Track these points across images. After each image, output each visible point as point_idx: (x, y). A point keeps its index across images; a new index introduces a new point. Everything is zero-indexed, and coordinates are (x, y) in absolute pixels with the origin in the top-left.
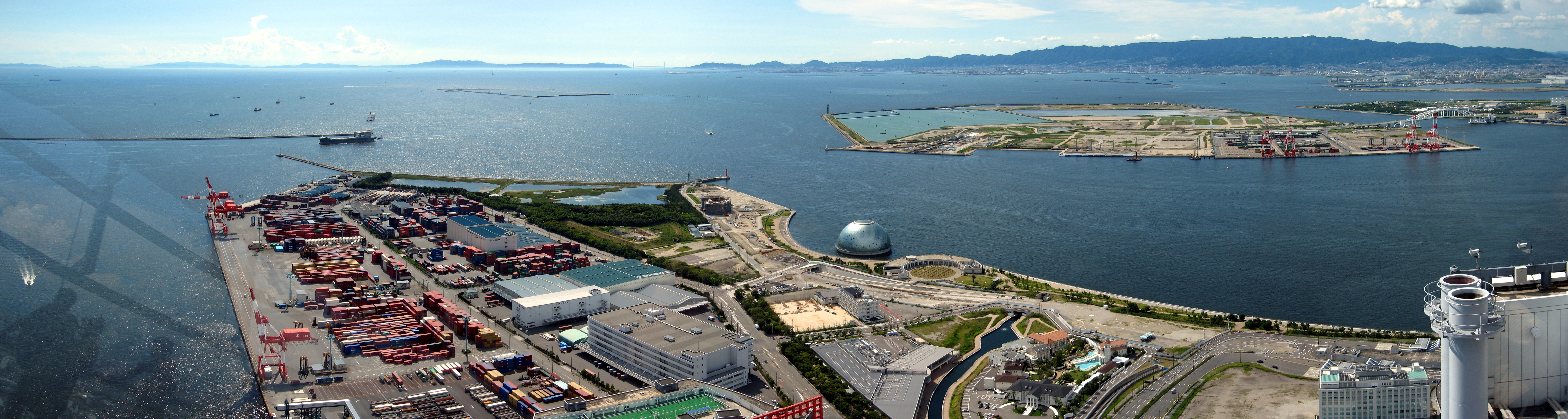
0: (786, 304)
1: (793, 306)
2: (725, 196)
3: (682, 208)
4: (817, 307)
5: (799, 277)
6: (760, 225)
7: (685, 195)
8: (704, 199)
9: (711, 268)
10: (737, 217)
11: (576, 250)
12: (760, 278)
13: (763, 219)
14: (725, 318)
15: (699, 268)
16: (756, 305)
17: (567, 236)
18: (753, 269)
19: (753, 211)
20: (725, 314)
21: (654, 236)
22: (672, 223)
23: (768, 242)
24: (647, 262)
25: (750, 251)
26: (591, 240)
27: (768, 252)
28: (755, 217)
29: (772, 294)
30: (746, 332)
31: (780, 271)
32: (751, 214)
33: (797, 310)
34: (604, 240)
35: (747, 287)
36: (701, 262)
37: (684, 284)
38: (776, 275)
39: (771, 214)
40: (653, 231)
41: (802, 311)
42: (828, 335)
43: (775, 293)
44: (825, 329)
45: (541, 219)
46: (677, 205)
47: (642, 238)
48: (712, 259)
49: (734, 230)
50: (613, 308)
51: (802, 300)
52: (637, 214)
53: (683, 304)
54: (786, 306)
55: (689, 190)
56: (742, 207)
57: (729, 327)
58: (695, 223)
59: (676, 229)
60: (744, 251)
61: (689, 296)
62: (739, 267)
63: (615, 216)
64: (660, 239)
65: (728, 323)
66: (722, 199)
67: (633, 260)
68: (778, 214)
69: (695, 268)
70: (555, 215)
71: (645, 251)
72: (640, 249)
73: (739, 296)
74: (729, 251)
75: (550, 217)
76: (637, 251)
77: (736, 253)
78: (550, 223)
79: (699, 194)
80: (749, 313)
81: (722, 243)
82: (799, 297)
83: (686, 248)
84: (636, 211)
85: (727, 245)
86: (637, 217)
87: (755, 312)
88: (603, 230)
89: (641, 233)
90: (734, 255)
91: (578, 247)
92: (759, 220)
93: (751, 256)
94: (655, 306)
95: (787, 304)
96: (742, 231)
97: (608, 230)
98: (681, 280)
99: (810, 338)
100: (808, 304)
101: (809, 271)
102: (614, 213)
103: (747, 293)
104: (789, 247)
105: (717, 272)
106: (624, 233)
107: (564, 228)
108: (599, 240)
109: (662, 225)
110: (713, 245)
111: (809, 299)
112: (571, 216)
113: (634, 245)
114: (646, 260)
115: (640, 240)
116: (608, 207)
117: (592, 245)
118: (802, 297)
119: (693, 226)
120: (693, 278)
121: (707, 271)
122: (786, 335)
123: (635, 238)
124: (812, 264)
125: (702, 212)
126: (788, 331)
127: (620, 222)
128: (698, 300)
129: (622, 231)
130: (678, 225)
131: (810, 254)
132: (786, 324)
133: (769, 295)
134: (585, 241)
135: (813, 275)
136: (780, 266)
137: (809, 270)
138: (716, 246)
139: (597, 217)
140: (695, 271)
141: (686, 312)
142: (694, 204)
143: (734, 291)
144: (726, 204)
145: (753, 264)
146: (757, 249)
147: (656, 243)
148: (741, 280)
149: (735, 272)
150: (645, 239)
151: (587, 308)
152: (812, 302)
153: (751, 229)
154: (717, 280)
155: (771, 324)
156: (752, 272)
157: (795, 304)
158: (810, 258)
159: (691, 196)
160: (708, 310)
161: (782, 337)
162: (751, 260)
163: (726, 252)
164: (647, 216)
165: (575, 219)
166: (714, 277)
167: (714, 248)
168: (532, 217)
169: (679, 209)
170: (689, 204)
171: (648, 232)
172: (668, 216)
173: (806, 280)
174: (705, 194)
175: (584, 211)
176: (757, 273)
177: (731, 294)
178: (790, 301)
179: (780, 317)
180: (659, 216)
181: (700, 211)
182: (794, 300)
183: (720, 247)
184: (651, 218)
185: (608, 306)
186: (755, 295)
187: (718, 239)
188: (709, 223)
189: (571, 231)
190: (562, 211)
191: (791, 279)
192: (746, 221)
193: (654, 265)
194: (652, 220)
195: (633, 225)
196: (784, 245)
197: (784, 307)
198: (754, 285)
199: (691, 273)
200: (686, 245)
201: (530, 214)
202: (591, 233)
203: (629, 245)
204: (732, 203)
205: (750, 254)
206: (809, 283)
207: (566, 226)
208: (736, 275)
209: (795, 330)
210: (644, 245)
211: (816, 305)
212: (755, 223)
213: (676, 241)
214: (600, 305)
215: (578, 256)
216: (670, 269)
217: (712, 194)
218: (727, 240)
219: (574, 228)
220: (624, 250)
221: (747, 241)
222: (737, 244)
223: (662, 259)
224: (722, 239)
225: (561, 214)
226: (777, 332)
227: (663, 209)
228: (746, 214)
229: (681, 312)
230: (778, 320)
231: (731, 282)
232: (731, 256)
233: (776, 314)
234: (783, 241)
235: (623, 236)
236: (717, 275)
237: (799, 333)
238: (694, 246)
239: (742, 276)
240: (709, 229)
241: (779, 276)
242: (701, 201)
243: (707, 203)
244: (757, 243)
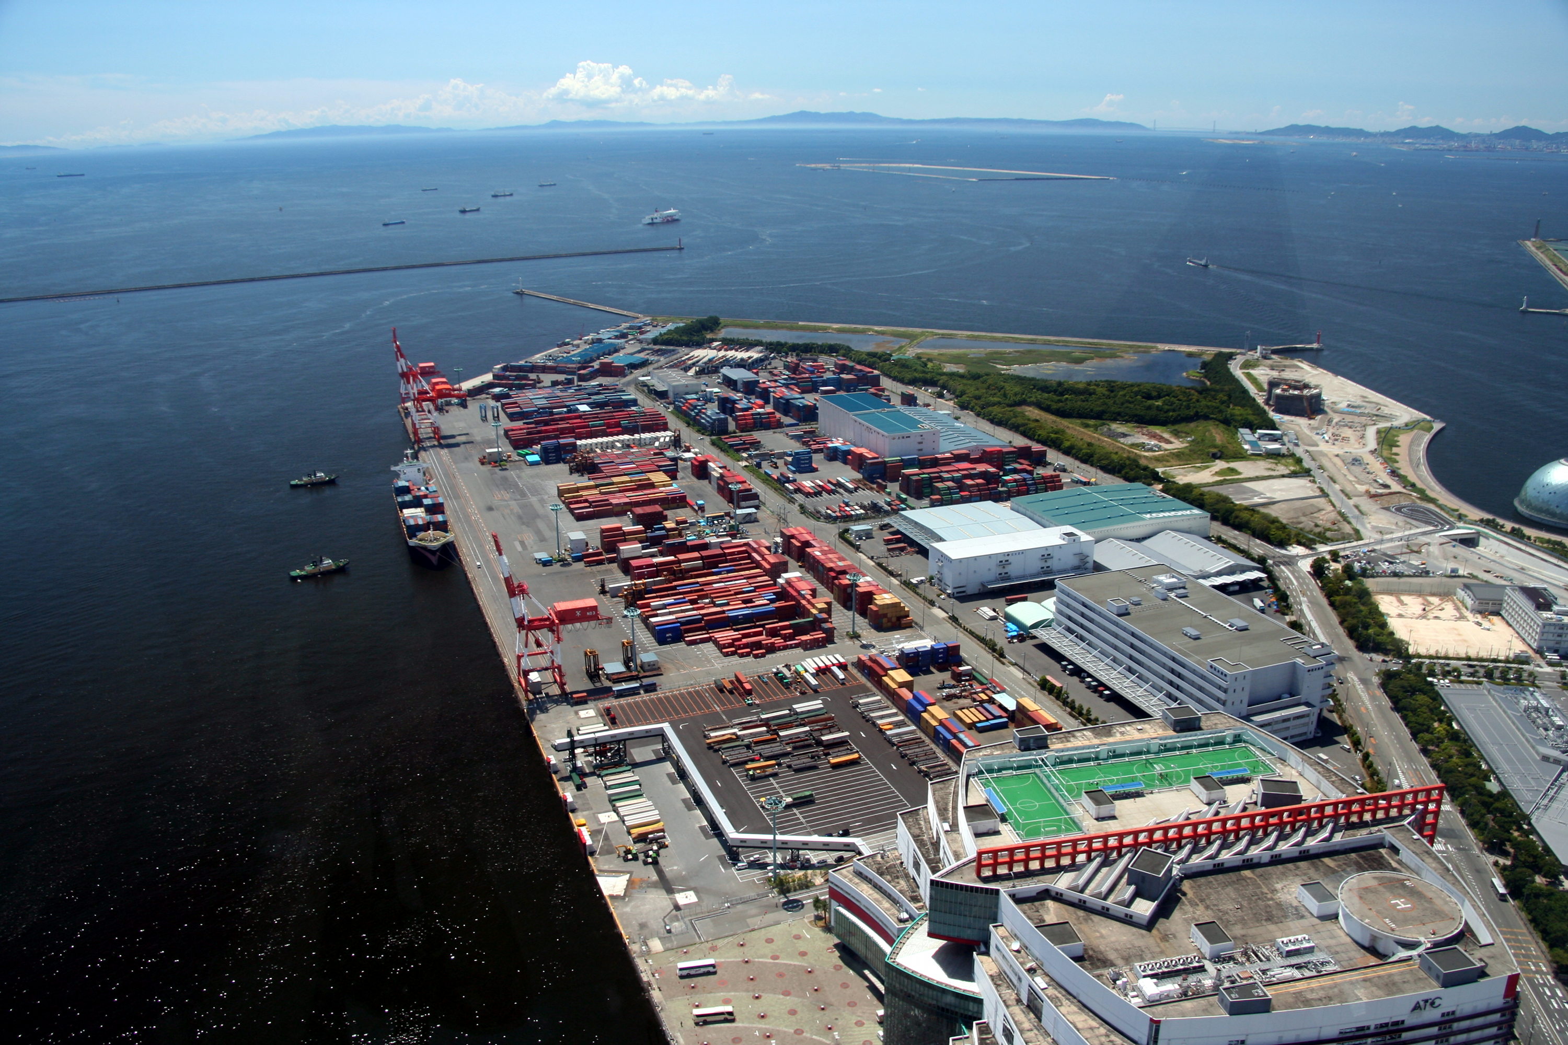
0: (1403, 598)
1: (1413, 604)
2: (1312, 381)
3: (1230, 397)
4: (1461, 613)
5: (1434, 550)
6: (1372, 444)
7: (1238, 373)
8: (1273, 384)
9: (1273, 512)
10: (1330, 421)
11: (1039, 460)
12: (1360, 542)
13: (1379, 432)
14: (1289, 607)
15: (1252, 509)
16: (1348, 590)
17: (1024, 434)
18: (1349, 523)
19: (1362, 414)
20: (1291, 600)
21: (1177, 445)
22: (1211, 422)
23: (1385, 478)
24: (1162, 491)
25: (1349, 489)
26: (1067, 444)
27: (1381, 495)
28: (1365, 426)
29: (1378, 575)
30: (1323, 639)
31: (1400, 535)
32: (1356, 419)
33: (1421, 612)
34: (1090, 445)
35: (1335, 556)
36: (1257, 500)
37: (1224, 537)
38: (1392, 540)
39: (1396, 423)
40: (1176, 434)
41: (1431, 615)
42: (1471, 670)
43: (1384, 574)
44: (1469, 659)
45: (980, 402)
46: (1222, 390)
47: (1156, 446)
48: (1278, 496)
49: (1323, 447)
50: (1099, 568)
51: (1433, 595)
52: (1150, 402)
53: (1219, 574)
54: (1401, 602)
55: (1246, 365)
56: (1343, 406)
57: (1295, 626)
58: (1252, 427)
59: (1218, 435)
60: (1337, 487)
61: (1228, 559)
62: (1326, 516)
63: (1110, 402)
64: (1187, 451)
65: (1293, 618)
66: (1306, 386)
67: (1138, 485)
68: (1409, 426)
69: (1247, 508)
70: (1005, 395)
71: (1160, 470)
72: (1151, 466)
73: (1318, 570)
74: (1309, 485)
75: (996, 399)
76: (1146, 468)
77: (1322, 490)
78: (996, 410)
79: (1263, 374)
80: (1332, 604)
81: (1297, 468)
82: (1428, 590)
83: (1232, 471)
84: (1148, 397)
85: (1307, 473)
86: (1149, 408)
87: (1344, 605)
88: (1087, 426)
89: (1153, 436)
90: (1318, 493)
91: (1043, 454)
92: (1371, 432)
93: (1349, 498)
94: (1168, 570)
95: (1405, 598)
96: (1336, 450)
97: (1096, 428)
98: (1218, 528)
99: (1438, 669)
100: (1443, 606)
101: (1454, 543)
102: (1109, 397)
103: (1334, 566)
104: (1421, 492)
105: (1284, 522)
106: (1125, 435)
107: (1020, 421)
108: (1080, 444)
109: (1192, 425)
110: (1282, 469)
111: (1445, 595)
112: (1033, 399)
113: (1140, 456)
114: (1160, 486)
115: (1151, 450)
116: (1098, 385)
117: (1067, 452)
118: (1434, 590)
119: (1247, 431)
120: (1239, 527)
121: (1266, 517)
122: (1394, 656)
123: (1142, 446)
124: (1462, 530)
125: (1266, 408)
126: (1398, 649)
127: (1119, 414)
128: (1243, 569)
129: (1120, 430)
130: (1222, 426)
131: (1462, 511)
132: (1397, 636)
133: (1372, 576)
134: (1056, 445)
135: (1461, 550)
136: (1400, 524)
137: (1455, 540)
138: (1287, 472)
139: (1079, 403)
140: (1245, 515)
141: (1222, 588)
142: (1252, 390)
143: (1310, 561)
144: (1312, 396)
145: (1351, 514)
146: (1362, 488)
147: (1180, 457)
148: (1325, 540)
149: (1317, 526)
150: (1160, 449)
151: (1054, 564)
152: (1453, 601)
153: (1354, 449)
154: (1283, 536)
155: (1371, 631)
156: (1347, 529)
157: (1420, 600)
158: (1460, 517)
159: (1249, 376)
160: (1262, 588)
161: (1387, 659)
162: (1347, 507)
163: (1304, 487)
164: (1166, 407)
165: (1039, 406)
166: (1278, 529)
167: (1283, 476)
168: (965, 398)
169: (1225, 398)
170: (1245, 392)
171: (1166, 436)
172: (1206, 410)
173: (1447, 559)
174: (1275, 374)
175: (1055, 391)
176: (1357, 531)
177: (1305, 565)
178: (1410, 593)
179: (1389, 620)
180: (1188, 407)
181: (1262, 405)
182: (1418, 592)
183: (1294, 475)
184: (1174, 411)
185: (1090, 565)
186: (1348, 572)
187: (1290, 461)
188: (1277, 429)
189: (1033, 425)
190: (1017, 389)
191: (1419, 552)
192: (1347, 432)
193: (1174, 496)
194: (1175, 414)
195: (1143, 420)
196: (1413, 485)
197: (1396, 603)
198: (1348, 553)
199: (1237, 517)
200: (1233, 465)
201: (963, 393)
202: (1067, 431)
203: (1132, 456)
204: (1324, 397)
205: (1347, 495)
206: (1449, 566)
207: (1024, 416)
208: (1317, 530)
209: (1411, 650)
210: (1158, 460)
211: (1457, 609)
212: (1362, 437)
213: (1215, 457)
214: (1075, 561)
215: (1041, 471)
216: (1201, 506)
217: (1289, 375)
218: (1307, 463)
219: (1037, 421)
220: (1123, 467)
221: (1344, 470)
222: (1325, 474)
223: (1189, 487)
224: (1299, 461)
225: (1016, 394)
226: (1378, 648)
227: (1196, 396)
228: (1348, 418)
229: (1214, 587)
230: (1384, 625)
231: (1308, 544)
232: (1312, 494)
233: (1382, 615)
234: (1412, 478)
235: (1122, 440)
236: (1284, 527)
237: (1419, 656)
238: (1245, 468)
239: (1328, 534)
240: (1274, 439)
241: (1397, 543)
242: (1266, 387)
243: (1278, 391)
244: (1363, 476)
